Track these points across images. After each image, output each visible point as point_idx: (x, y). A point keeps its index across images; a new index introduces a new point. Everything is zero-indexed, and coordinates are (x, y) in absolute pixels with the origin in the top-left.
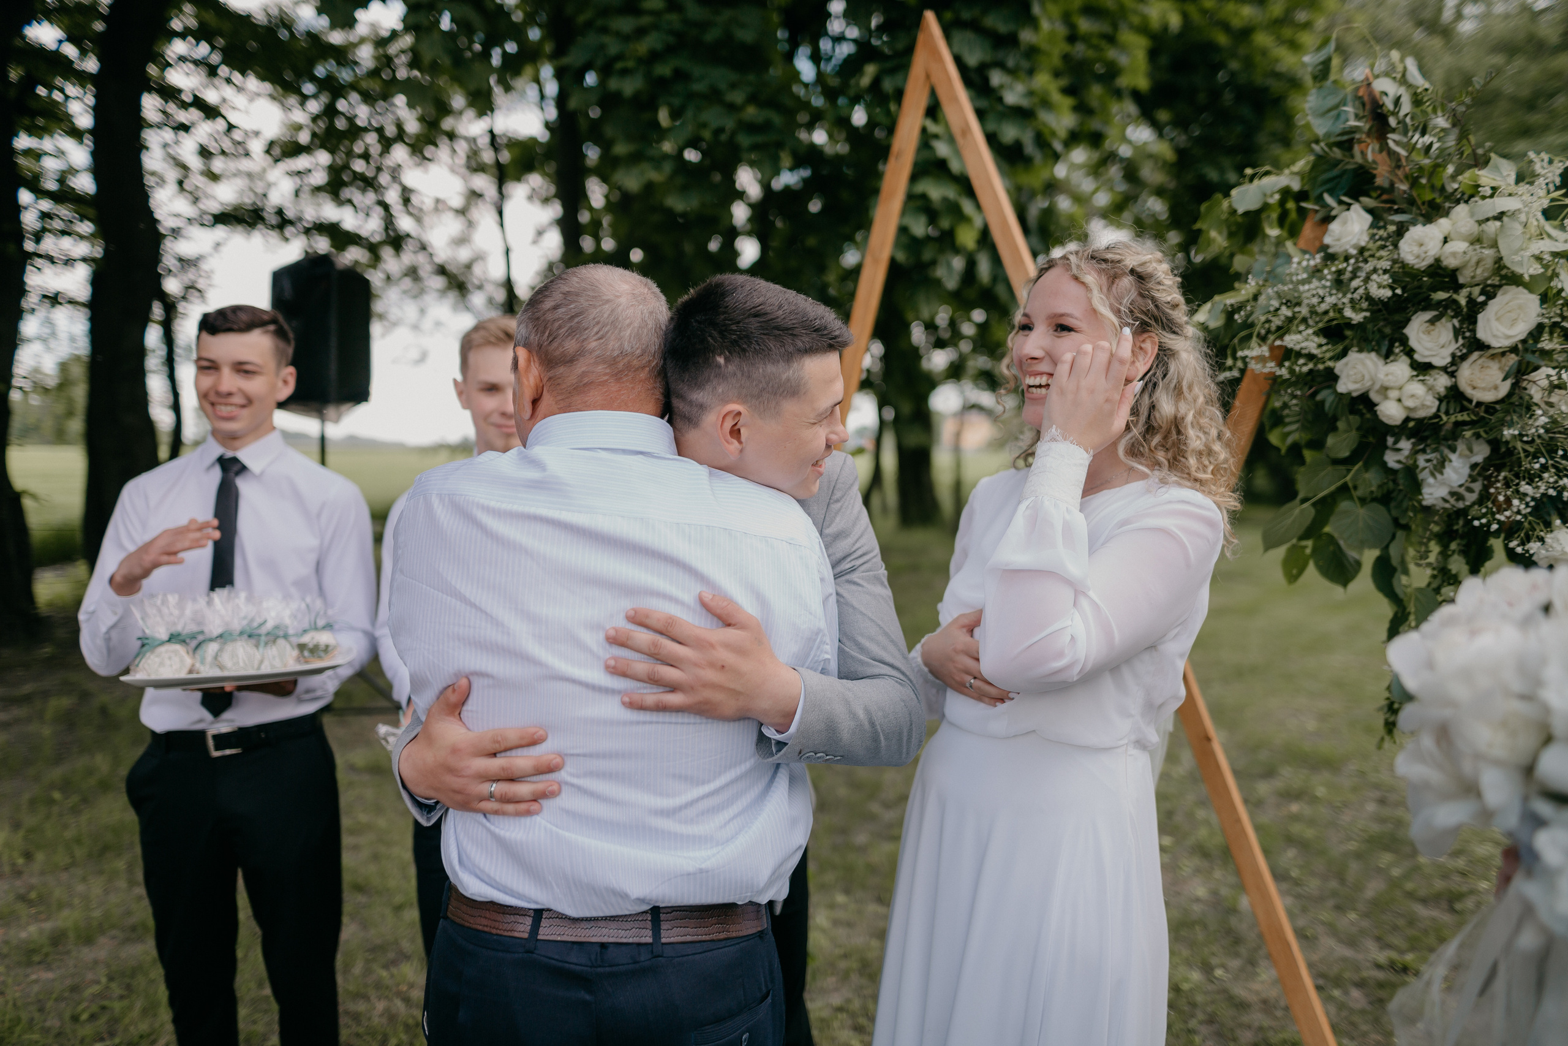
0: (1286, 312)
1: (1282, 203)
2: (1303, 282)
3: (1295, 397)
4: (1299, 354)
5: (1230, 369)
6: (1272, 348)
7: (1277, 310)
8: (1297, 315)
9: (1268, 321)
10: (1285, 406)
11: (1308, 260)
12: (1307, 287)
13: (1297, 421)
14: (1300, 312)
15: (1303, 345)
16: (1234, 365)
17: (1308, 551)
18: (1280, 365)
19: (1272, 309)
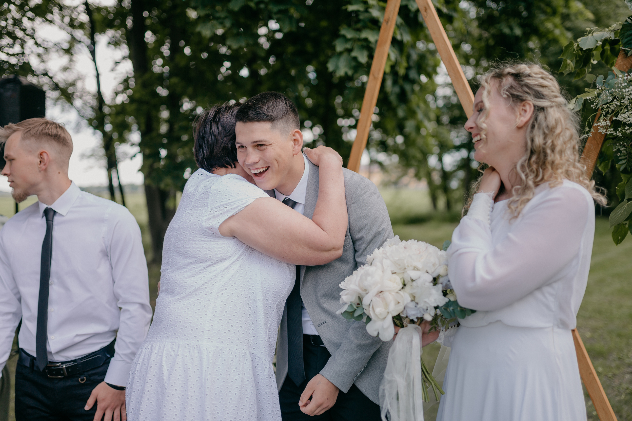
0: (616, 102)
1: (603, 45)
2: (625, 87)
3: (624, 146)
4: (625, 124)
5: (587, 133)
6: (612, 122)
7: (612, 102)
8: (622, 104)
9: (608, 107)
10: (619, 151)
11: (627, 76)
12: (627, 90)
13: (626, 159)
14: (623, 102)
15: (628, 119)
16: (590, 131)
17: (627, 226)
18: (616, 130)
19: (609, 101)
